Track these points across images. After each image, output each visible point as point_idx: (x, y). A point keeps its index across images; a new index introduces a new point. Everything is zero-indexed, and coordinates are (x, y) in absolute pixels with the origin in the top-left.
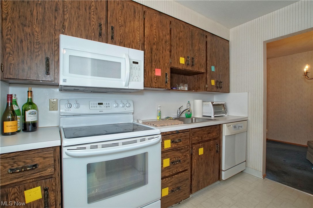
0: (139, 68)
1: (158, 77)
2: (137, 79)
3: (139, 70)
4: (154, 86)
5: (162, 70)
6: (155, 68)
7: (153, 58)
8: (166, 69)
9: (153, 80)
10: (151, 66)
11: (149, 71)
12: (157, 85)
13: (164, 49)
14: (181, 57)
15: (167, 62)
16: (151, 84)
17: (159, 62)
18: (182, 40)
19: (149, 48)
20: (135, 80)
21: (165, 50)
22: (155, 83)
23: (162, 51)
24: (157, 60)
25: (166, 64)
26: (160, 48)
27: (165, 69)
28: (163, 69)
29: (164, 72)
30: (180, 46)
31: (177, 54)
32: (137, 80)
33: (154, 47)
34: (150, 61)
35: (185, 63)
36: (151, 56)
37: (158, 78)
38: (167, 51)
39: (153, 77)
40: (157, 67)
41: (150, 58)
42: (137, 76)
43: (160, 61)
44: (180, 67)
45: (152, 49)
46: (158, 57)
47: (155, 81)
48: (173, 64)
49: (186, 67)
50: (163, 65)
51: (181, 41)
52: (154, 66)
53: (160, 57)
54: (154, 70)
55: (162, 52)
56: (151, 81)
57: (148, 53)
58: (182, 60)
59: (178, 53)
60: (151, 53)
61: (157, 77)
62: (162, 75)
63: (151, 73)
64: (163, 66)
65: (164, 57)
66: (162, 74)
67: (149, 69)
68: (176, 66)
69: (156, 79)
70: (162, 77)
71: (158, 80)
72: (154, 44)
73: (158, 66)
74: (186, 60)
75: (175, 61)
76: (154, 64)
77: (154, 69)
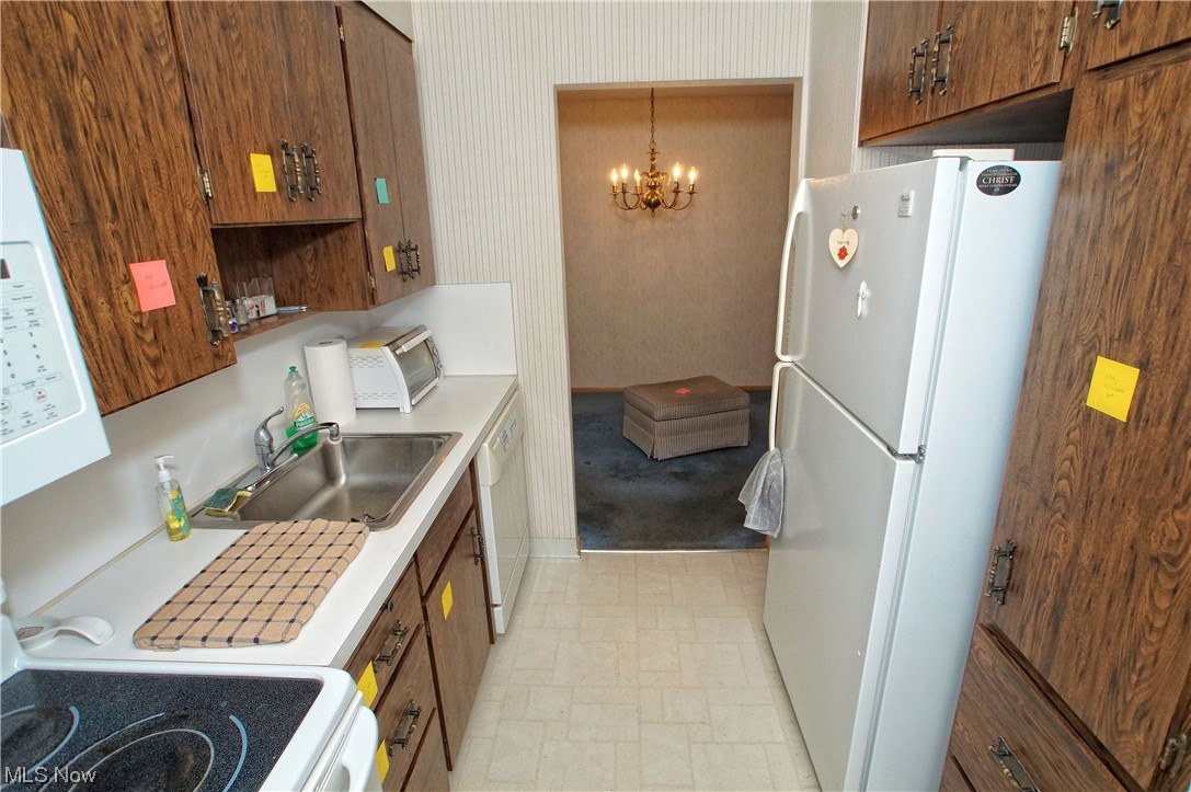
0: (30, 311)
1: (160, 319)
2: (42, 405)
3: (35, 323)
4: (152, 384)
5: (172, 264)
6: (128, 260)
7: (94, 184)
8: (194, 247)
9: (136, 351)
10: (99, 256)
11: (93, 294)
12: (169, 373)
13: (148, 103)
14: (255, 152)
15: (191, 201)
16: (132, 381)
17: (140, 208)
18: (240, 35)
19: (43, 107)
20: (27, 415)
21: (162, 117)
22: (155, 363)
23: (145, 126)
24: (127, 196)
25: (189, 215)
26: (120, 99)
27: (187, 250)
28: (177, 256)
29: (187, 275)
30: (237, 77)
31: (231, 136)
32: (36, 408)
33: (80, 92)
34: (81, 217)
35: (279, 186)
36: (75, 173)
37: (162, 323)
38: (171, 119)
39: (130, 328)
40: (139, 247)
41: (71, 195)
42: (33, 375)
43: (145, 206)
44: (261, 217)
45: (63, 114)
46: (128, 175)
47: (153, 352)
48: (222, 207)
49: (285, 208)
50: (171, 225)
51: (237, 40)
52: (114, 246)
53: (138, 173)
54: (128, 279)
55: (141, 132)
56: (122, 360)
57: (42, 151)
58: (263, 174)
59: (233, 130)
60: (69, 144)
61: (156, 322)
62: (181, 298)
63: (112, 305)
64: (173, 235)
65: (162, 164)
66: (179, 289)
67: (91, 283)
68: (240, 217)
69: (149, 336)
70: (184, 311)
71: (163, 334)
72: (70, 65)
73: (143, 244)
74: (277, 166)
75: (231, 183)
76: (115, 233)
77: (122, 267)
